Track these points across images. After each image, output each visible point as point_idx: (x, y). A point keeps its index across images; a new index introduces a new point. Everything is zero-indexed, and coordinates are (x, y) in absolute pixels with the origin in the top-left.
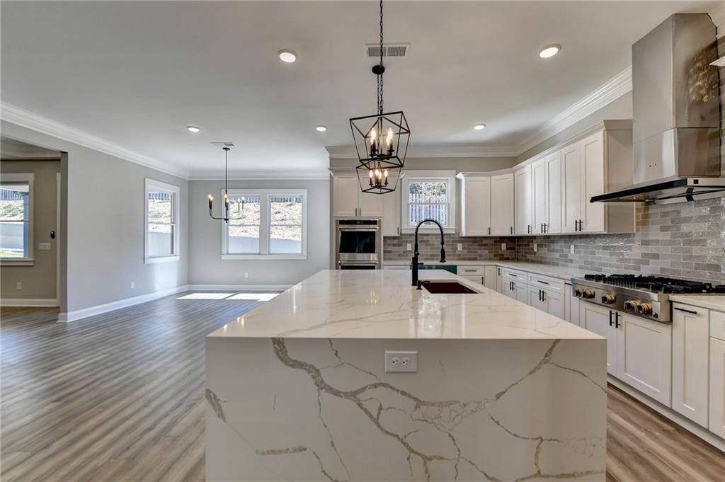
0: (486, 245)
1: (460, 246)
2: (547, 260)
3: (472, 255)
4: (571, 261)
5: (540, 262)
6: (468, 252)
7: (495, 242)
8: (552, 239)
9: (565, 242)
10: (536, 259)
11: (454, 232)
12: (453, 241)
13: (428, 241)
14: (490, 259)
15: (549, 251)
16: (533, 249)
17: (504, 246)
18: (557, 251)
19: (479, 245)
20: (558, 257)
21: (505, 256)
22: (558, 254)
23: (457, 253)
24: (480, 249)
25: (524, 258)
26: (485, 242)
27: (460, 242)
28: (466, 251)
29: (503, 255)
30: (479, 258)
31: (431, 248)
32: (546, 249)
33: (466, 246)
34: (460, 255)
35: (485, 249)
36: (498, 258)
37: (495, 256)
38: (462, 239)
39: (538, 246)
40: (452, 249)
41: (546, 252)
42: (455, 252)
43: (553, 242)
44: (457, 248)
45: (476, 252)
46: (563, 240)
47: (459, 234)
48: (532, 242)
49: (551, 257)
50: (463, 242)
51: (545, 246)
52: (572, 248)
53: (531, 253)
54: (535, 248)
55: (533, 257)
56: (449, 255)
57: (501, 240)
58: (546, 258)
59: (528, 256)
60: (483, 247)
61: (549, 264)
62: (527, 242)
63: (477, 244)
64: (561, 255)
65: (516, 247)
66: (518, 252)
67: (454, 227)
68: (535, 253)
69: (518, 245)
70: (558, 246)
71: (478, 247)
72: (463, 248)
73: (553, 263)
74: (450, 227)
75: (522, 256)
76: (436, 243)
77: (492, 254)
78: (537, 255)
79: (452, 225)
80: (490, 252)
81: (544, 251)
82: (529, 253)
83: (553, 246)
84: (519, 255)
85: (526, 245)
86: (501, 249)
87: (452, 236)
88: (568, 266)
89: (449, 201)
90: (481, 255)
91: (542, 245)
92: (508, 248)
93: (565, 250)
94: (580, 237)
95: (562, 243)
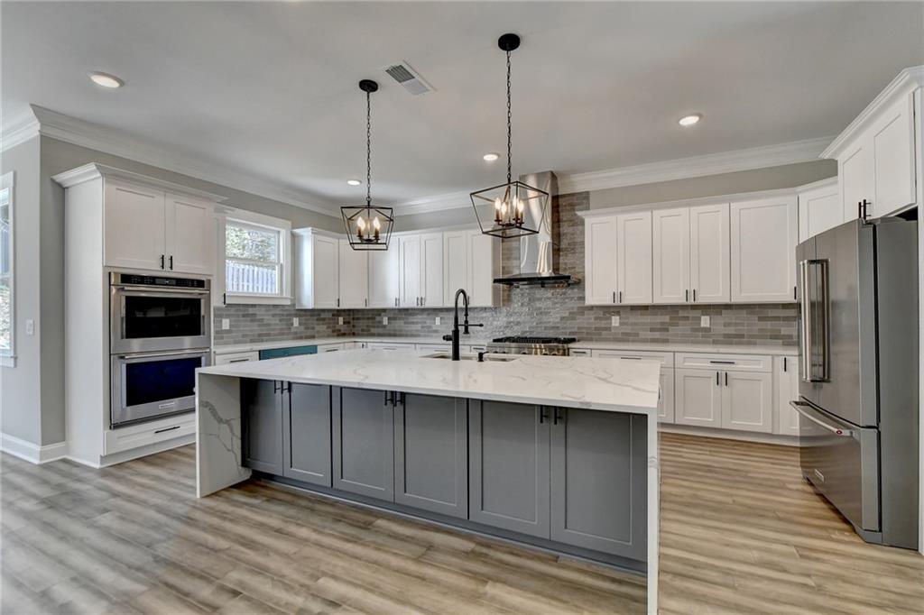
0: (324, 319)
1: (296, 321)
2: (404, 333)
3: (309, 332)
4: (436, 331)
5: (393, 335)
6: (305, 328)
7: (333, 315)
8: (410, 311)
9: (428, 314)
10: (387, 332)
11: (288, 303)
12: (288, 315)
13: (255, 315)
14: (329, 336)
15: (405, 323)
16: (381, 322)
17: (341, 320)
18: (417, 323)
19: (318, 320)
20: (420, 328)
21: (342, 332)
22: (420, 326)
23: (293, 330)
24: (318, 324)
25: (365, 333)
26: (323, 316)
27: (296, 316)
28: (303, 327)
29: (339, 330)
30: (316, 335)
31: (259, 325)
32: (402, 321)
33: (303, 321)
34: (296, 333)
35: (323, 324)
36: (335, 334)
37: (333, 331)
38: (298, 313)
39: (389, 319)
40: (287, 324)
41: (402, 324)
42: (289, 329)
43: (411, 315)
44: (292, 324)
45: (314, 328)
46: (426, 313)
47: (294, 305)
48: (380, 315)
49: (410, 329)
50: (300, 316)
51: (400, 319)
52: (438, 319)
53: (378, 327)
54: (385, 321)
55: (380, 330)
56: (283, 334)
57: (339, 312)
58: (401, 331)
59: (373, 330)
60: (321, 322)
61: (406, 336)
62: (370, 316)
63: (315, 318)
64: (422, 327)
65: (352, 321)
66: (354, 326)
67: (289, 296)
68: (385, 326)
69: (353, 319)
70: (419, 318)
71: (316, 322)
72: (300, 324)
73: (412, 336)
74: (284, 295)
75: (363, 330)
76: (266, 318)
77: (330, 330)
78: (388, 328)
79: (287, 294)
80: (328, 328)
81: (399, 324)
82: (374, 327)
83: (411, 319)
84: (355, 330)
85: (368, 319)
86: (338, 323)
87: (287, 308)
88: (431, 336)
89: (282, 261)
90: (318, 332)
91: (394, 319)
92: (344, 323)
93: (428, 322)
94: (447, 310)
95: (424, 316)
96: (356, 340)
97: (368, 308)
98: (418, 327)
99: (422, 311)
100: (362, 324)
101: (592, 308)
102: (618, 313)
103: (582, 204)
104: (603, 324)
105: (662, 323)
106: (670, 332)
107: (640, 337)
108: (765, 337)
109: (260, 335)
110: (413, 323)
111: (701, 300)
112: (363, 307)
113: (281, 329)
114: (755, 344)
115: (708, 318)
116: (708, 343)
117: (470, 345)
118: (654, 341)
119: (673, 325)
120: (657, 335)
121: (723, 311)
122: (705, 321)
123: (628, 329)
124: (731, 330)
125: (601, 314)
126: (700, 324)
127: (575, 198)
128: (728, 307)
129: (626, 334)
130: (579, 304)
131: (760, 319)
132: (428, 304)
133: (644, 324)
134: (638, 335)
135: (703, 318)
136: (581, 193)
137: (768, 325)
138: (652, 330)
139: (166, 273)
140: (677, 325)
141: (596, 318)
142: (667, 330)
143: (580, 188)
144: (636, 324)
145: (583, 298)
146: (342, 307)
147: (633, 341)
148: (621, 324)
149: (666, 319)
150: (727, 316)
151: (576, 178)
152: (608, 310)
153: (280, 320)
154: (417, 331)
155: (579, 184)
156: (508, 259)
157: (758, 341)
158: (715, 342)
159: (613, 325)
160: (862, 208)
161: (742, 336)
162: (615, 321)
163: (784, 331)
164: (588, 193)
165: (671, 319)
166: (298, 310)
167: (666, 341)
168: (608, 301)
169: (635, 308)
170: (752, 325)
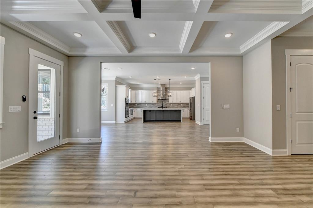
5: (138, 107)
52: (146, 105)
54: (137, 105)
59: (134, 107)
62: (134, 104)
70: (143, 104)
81: (139, 105)
84: (131, 107)
93: (145, 105)
94: (148, 103)
95: (144, 104)
98: (143, 106)
99: (144, 103)
101: (169, 103)
103: (168, 89)
111: (181, 102)
122: (181, 105)
124: (184, 106)
125: (170, 104)
128: (183, 103)
131: (187, 104)
132: (146, 102)
134: (174, 107)
143: (167, 86)
144: (174, 105)
149: (177, 105)
150: (184, 104)
152: (171, 103)
155: (168, 86)
156: (158, 96)
157: (186, 107)
160: (193, 95)
162: (172, 105)
167: (177, 107)
168: (171, 102)
169: (174, 103)
170: (186, 105)
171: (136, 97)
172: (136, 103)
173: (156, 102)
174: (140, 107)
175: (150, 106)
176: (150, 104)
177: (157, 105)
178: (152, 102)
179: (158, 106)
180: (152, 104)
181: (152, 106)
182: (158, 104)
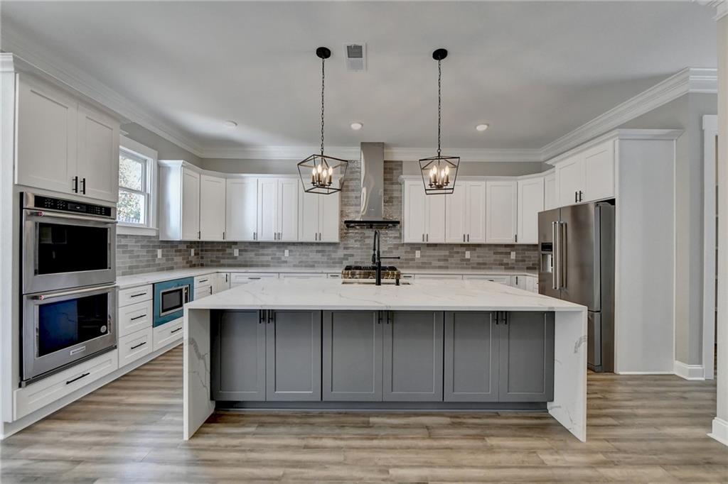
0: (180, 251)
1: (159, 252)
2: (254, 263)
3: (170, 264)
4: (286, 262)
5: (245, 265)
6: (166, 260)
7: (187, 247)
8: (261, 245)
9: (277, 247)
10: (238, 263)
11: (154, 234)
12: (154, 246)
14: (184, 268)
15: (256, 255)
16: (232, 254)
17: (193, 252)
18: (267, 255)
19: (176, 251)
20: (270, 259)
21: (193, 263)
22: (270, 257)
23: (157, 262)
24: (176, 256)
25: (215, 264)
26: (180, 247)
27: (159, 247)
28: (164, 258)
29: (191, 261)
30: (175, 266)
31: (130, 257)
32: (253, 253)
33: (165, 253)
34: (159, 264)
35: (180, 256)
36: (188, 265)
37: (187, 263)
38: (161, 244)
39: (240, 251)
40: (152, 256)
41: (253, 256)
42: (154, 260)
44: (157, 255)
45: (173, 259)
47: (158, 236)
48: (231, 247)
49: (260, 259)
50: (162, 247)
51: (251, 251)
52: (287, 252)
53: (228, 258)
54: (236, 253)
55: (230, 261)
56: (149, 266)
57: (191, 244)
58: (252, 261)
59: (222, 261)
60: (178, 253)
61: (257, 266)
62: (220, 248)
63: (174, 250)
64: (272, 258)
65: (200, 253)
66: (202, 258)
67: (155, 228)
68: (236, 258)
69: (202, 251)
70: (269, 251)
71: (174, 253)
72: (163, 255)
73: (263, 266)
74: (151, 227)
75: (212, 261)
76: (136, 249)
77: (185, 261)
78: (238, 259)
79: (152, 225)
80: (183, 259)
81: (250, 256)
82: (224, 258)
83: (261, 251)
84: (204, 261)
85: (218, 250)
86: (190, 255)
87: (152, 239)
88: (281, 266)
89: (148, 191)
90: (176, 263)
91: (246, 251)
92: (195, 254)
93: (278, 254)
94: (294, 244)
95: (275, 249)
96: (219, 270)
97: (225, 240)
98: (269, 258)
99: (272, 244)
100: (210, 256)
101: (405, 244)
102: (419, 249)
103: (398, 169)
104: (410, 256)
105: (445, 256)
106: (449, 262)
107: (433, 265)
108: (496, 264)
109: (130, 267)
110: (263, 255)
111: (471, 241)
112: (221, 239)
113: (148, 261)
114: (491, 269)
115: (469, 252)
116: (468, 268)
117: (327, 273)
118: (440, 267)
119: (450, 256)
120: (441, 264)
121: (477, 248)
122: (468, 255)
123: (425, 260)
124: (481, 260)
125: (409, 249)
126: (465, 256)
127: (393, 164)
128: (480, 245)
129: (425, 263)
130: (397, 242)
131: (495, 253)
132: (284, 239)
133: (434, 256)
134: (430, 263)
135: (466, 252)
136: (397, 161)
137: (498, 257)
138: (439, 260)
139: (79, 198)
140: (453, 257)
141: (406, 252)
142: (447, 260)
143: (397, 158)
144: (430, 256)
145: (400, 237)
146: (202, 239)
147: (429, 268)
148: (422, 256)
149: (447, 253)
150: (479, 251)
151: (395, 150)
152: (413, 247)
153: (148, 252)
154: (267, 261)
155: (397, 155)
156: (345, 205)
157: (493, 266)
158: (473, 268)
159: (417, 257)
160: (578, 196)
161: (484, 264)
162: (418, 254)
163: (505, 261)
164: (401, 162)
165: (450, 252)
166: (162, 241)
167: (447, 268)
168: (417, 240)
169: (429, 245)
170: (490, 257)
171: (228, 209)
172: (235, 243)
173: (336, 239)
174: (251, 266)
175: (304, 258)
176: (305, 249)
177: (341, 253)
178: (313, 240)
179: (346, 257)
180: (314, 248)
181: (318, 257)
182: (346, 248)
